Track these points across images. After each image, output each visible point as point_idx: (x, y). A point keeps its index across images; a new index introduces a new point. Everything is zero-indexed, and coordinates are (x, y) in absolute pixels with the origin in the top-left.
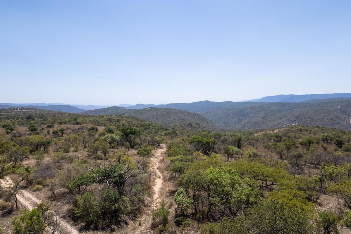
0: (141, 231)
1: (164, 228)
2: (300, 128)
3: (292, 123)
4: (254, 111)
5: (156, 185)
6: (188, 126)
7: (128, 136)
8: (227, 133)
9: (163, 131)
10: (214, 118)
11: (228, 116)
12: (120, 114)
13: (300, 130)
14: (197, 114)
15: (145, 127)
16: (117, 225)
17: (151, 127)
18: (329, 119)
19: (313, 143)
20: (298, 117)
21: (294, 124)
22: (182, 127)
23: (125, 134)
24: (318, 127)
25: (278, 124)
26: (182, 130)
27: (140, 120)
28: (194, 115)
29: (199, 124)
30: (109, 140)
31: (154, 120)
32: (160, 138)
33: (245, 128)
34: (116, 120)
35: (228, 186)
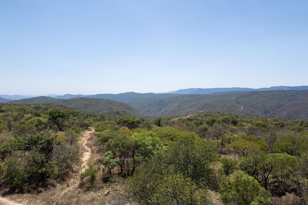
0: (69, 190)
1: (92, 184)
2: (206, 113)
3: (200, 110)
4: (171, 101)
5: (84, 157)
6: (116, 114)
7: (56, 119)
8: (150, 119)
9: (92, 117)
10: (139, 107)
11: (150, 105)
12: (48, 103)
13: (206, 115)
14: (124, 103)
15: (74, 114)
16: (44, 187)
17: (80, 114)
18: (227, 107)
19: (215, 121)
20: (204, 106)
21: (201, 111)
22: (110, 115)
23: (53, 117)
24: (219, 113)
25: (189, 112)
26: (110, 117)
27: (69, 109)
28: (121, 104)
29: (126, 112)
30: (36, 122)
31: (83, 109)
32: (89, 121)
33: (164, 115)
34: (43, 108)
35: (149, 146)
